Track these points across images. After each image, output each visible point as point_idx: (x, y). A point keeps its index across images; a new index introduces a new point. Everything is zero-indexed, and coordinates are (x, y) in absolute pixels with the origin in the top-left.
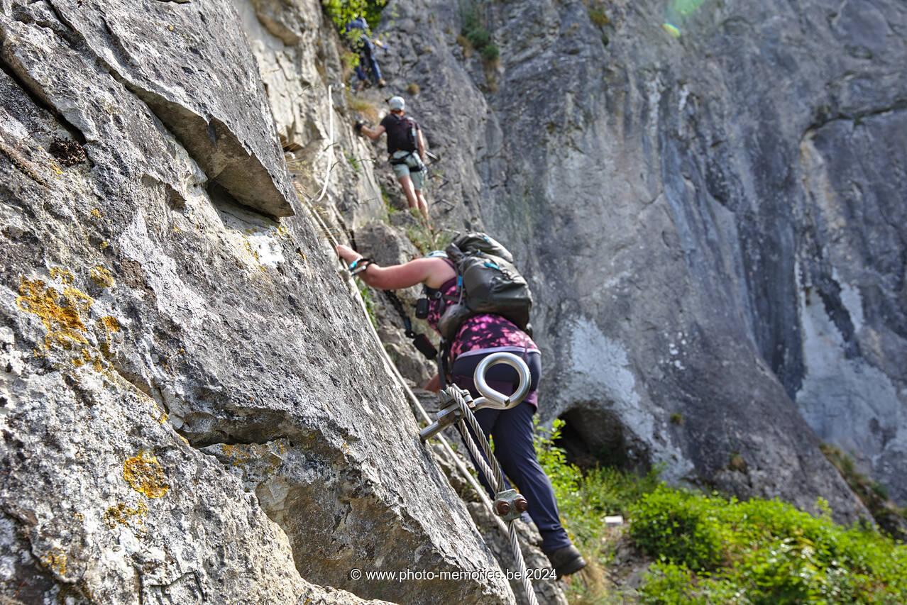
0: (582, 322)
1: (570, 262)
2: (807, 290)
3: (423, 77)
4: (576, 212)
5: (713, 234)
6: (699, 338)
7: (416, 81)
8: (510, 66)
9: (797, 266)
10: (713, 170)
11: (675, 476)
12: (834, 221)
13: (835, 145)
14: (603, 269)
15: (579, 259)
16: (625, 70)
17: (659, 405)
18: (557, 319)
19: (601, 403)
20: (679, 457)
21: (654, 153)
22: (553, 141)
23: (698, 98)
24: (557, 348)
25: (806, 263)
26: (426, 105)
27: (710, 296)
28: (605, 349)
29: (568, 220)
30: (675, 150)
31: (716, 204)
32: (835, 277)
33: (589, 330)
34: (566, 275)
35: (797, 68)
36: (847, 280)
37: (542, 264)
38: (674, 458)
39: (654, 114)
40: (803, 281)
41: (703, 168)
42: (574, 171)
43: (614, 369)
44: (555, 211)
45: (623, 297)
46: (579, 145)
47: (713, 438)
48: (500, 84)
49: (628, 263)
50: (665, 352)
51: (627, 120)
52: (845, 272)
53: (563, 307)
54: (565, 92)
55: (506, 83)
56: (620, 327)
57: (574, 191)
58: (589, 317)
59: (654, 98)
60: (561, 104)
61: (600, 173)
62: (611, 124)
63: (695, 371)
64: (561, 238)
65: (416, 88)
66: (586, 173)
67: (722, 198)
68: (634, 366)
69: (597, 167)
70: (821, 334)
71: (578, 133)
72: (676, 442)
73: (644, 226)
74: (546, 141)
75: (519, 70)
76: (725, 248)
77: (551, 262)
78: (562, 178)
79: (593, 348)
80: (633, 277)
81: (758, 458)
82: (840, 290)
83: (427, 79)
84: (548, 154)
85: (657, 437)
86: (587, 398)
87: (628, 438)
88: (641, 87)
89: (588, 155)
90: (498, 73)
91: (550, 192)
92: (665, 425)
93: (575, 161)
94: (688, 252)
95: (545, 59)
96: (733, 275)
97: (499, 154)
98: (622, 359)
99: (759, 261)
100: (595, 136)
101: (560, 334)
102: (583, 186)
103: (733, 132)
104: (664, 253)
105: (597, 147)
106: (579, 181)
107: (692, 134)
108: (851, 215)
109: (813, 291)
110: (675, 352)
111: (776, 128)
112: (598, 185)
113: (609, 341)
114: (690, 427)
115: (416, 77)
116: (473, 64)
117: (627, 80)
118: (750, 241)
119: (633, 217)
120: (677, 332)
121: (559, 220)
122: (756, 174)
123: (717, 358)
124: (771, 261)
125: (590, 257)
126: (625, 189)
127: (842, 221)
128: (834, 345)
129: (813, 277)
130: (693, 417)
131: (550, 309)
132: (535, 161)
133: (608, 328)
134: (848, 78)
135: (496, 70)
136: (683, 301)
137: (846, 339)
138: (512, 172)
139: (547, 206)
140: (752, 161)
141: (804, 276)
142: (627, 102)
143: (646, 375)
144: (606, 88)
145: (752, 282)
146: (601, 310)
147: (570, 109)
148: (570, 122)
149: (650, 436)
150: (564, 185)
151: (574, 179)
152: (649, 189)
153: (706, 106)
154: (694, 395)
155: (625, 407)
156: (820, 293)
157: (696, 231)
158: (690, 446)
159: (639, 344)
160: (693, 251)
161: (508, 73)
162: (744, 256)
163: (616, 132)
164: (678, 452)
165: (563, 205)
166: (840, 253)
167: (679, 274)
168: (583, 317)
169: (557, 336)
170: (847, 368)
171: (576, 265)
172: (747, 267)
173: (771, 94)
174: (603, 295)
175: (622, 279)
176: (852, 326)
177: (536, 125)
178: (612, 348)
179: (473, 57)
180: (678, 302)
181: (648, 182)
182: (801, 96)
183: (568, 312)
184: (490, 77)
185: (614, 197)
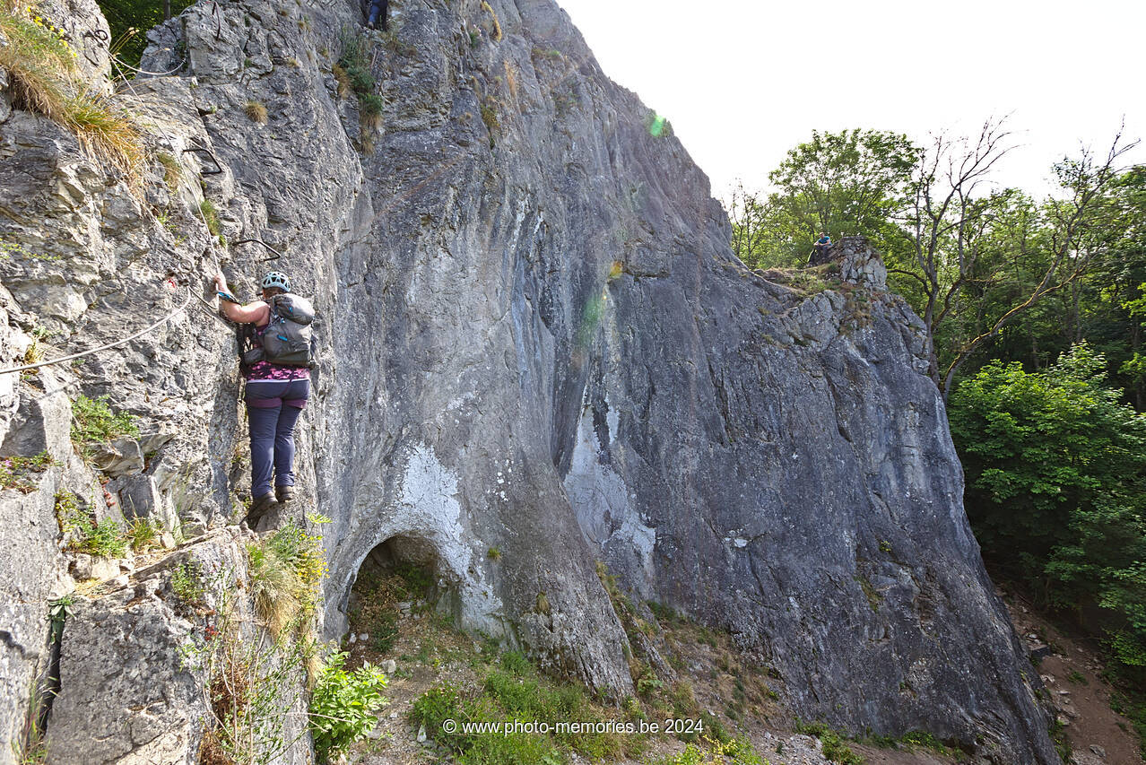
0: (420, 449)
1: (419, 379)
2: (586, 407)
3: (278, 99)
4: (434, 320)
5: (538, 357)
6: (522, 466)
7: (264, 101)
8: (391, 129)
9: (586, 388)
10: (546, 295)
11: (482, 611)
12: (615, 358)
13: (623, 294)
14: (450, 387)
15: (429, 375)
16: (503, 180)
17: (479, 537)
18: (395, 446)
19: (422, 533)
20: (490, 594)
21: (510, 270)
22: (426, 235)
23: (547, 226)
24: (388, 480)
25: (591, 386)
26: (273, 146)
27: (533, 419)
28: (438, 478)
29: (424, 329)
30: (523, 269)
31: (543, 325)
32: (606, 400)
33: (425, 458)
34: (413, 393)
35: (612, 225)
36: (614, 404)
37: (388, 379)
38: (485, 594)
39: (516, 232)
40: (586, 401)
41: (540, 291)
42: (440, 275)
43: (443, 498)
44: (413, 316)
45: (465, 421)
46: (450, 246)
47: (525, 578)
48: (376, 146)
49: (474, 383)
50: (493, 481)
51: (495, 230)
52: (614, 397)
53: (404, 432)
54: (449, 184)
55: (384, 148)
56: (457, 454)
57: (436, 295)
58: (428, 444)
59: (520, 218)
60: (443, 198)
61: (463, 280)
62: (479, 231)
63: (517, 502)
64: (414, 348)
65: (263, 112)
66: (451, 280)
67: (547, 321)
68: (463, 496)
69: (462, 274)
70: (586, 441)
71: (452, 233)
72: (490, 578)
73: (492, 343)
74: (419, 234)
75: (401, 139)
76: (545, 369)
77: (399, 377)
78: (426, 280)
79: (425, 475)
80: (477, 399)
81: (560, 600)
82: (608, 410)
83: (285, 106)
84: (418, 249)
85: (471, 571)
86: (409, 528)
87: (442, 569)
88: (513, 204)
89: (456, 259)
90: (377, 133)
91: (412, 293)
92: (482, 559)
93: (443, 263)
94: (522, 374)
95: (432, 139)
96: (546, 395)
97: (365, 239)
98: (453, 489)
99: (564, 382)
100: (465, 240)
101: (395, 463)
102: (446, 293)
103: (565, 266)
104: (505, 375)
105: (464, 252)
106: (442, 286)
107: (537, 258)
108: (625, 355)
109: (589, 408)
110: (501, 481)
111: (594, 269)
112: (459, 293)
113: (444, 469)
114: (506, 564)
115: (266, 95)
116: (347, 107)
117: (504, 193)
118: (562, 364)
119: (484, 332)
120: (505, 459)
121: (415, 326)
122: (575, 306)
123: (535, 488)
124: (571, 383)
125: (440, 373)
126: (481, 302)
127: (619, 357)
128: (593, 451)
129: (593, 398)
130: (509, 552)
131: (390, 437)
132: (402, 254)
133: (445, 457)
134: (638, 244)
135: (374, 128)
136: (513, 425)
137: (602, 448)
138: (375, 264)
139: (405, 309)
140: (573, 293)
141: (588, 396)
142: (498, 216)
143: (472, 505)
144: (483, 194)
145: (556, 400)
146: (442, 436)
147: (449, 206)
148: (446, 219)
149: (465, 570)
150: (427, 288)
151: (438, 284)
152: (500, 305)
153: (552, 235)
154: (512, 530)
155: (446, 540)
156: (594, 410)
157: (528, 352)
158: (503, 583)
159: (471, 472)
160: (525, 372)
161: (387, 137)
162: (555, 377)
163: (483, 241)
164: (490, 590)
165: (422, 311)
166: (613, 380)
167: (514, 397)
168: (422, 444)
169: (392, 465)
170: (599, 469)
171: (424, 382)
172: (556, 387)
173: (593, 239)
174: (446, 418)
175: (466, 400)
176: (608, 438)
177: (411, 212)
178: (446, 477)
179: (349, 99)
180: (509, 427)
181: (500, 298)
182: (611, 249)
183: (408, 437)
184: (366, 133)
185: (470, 308)
